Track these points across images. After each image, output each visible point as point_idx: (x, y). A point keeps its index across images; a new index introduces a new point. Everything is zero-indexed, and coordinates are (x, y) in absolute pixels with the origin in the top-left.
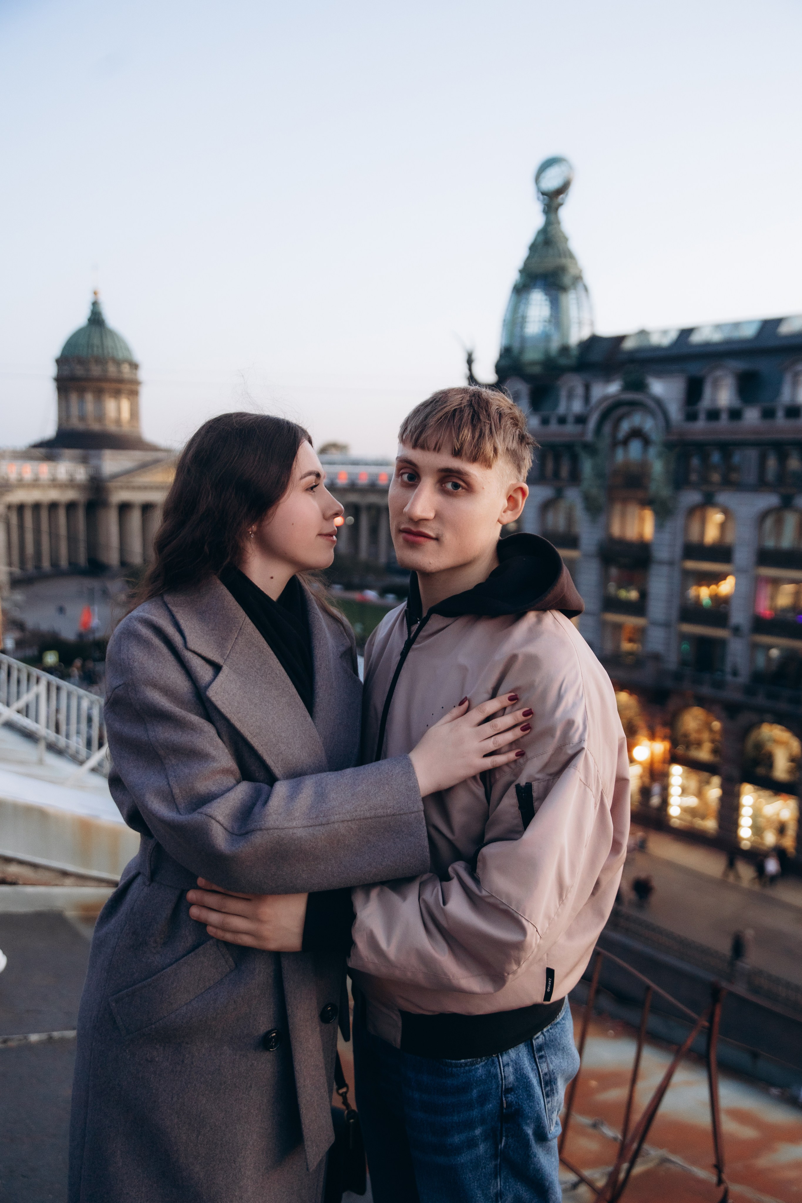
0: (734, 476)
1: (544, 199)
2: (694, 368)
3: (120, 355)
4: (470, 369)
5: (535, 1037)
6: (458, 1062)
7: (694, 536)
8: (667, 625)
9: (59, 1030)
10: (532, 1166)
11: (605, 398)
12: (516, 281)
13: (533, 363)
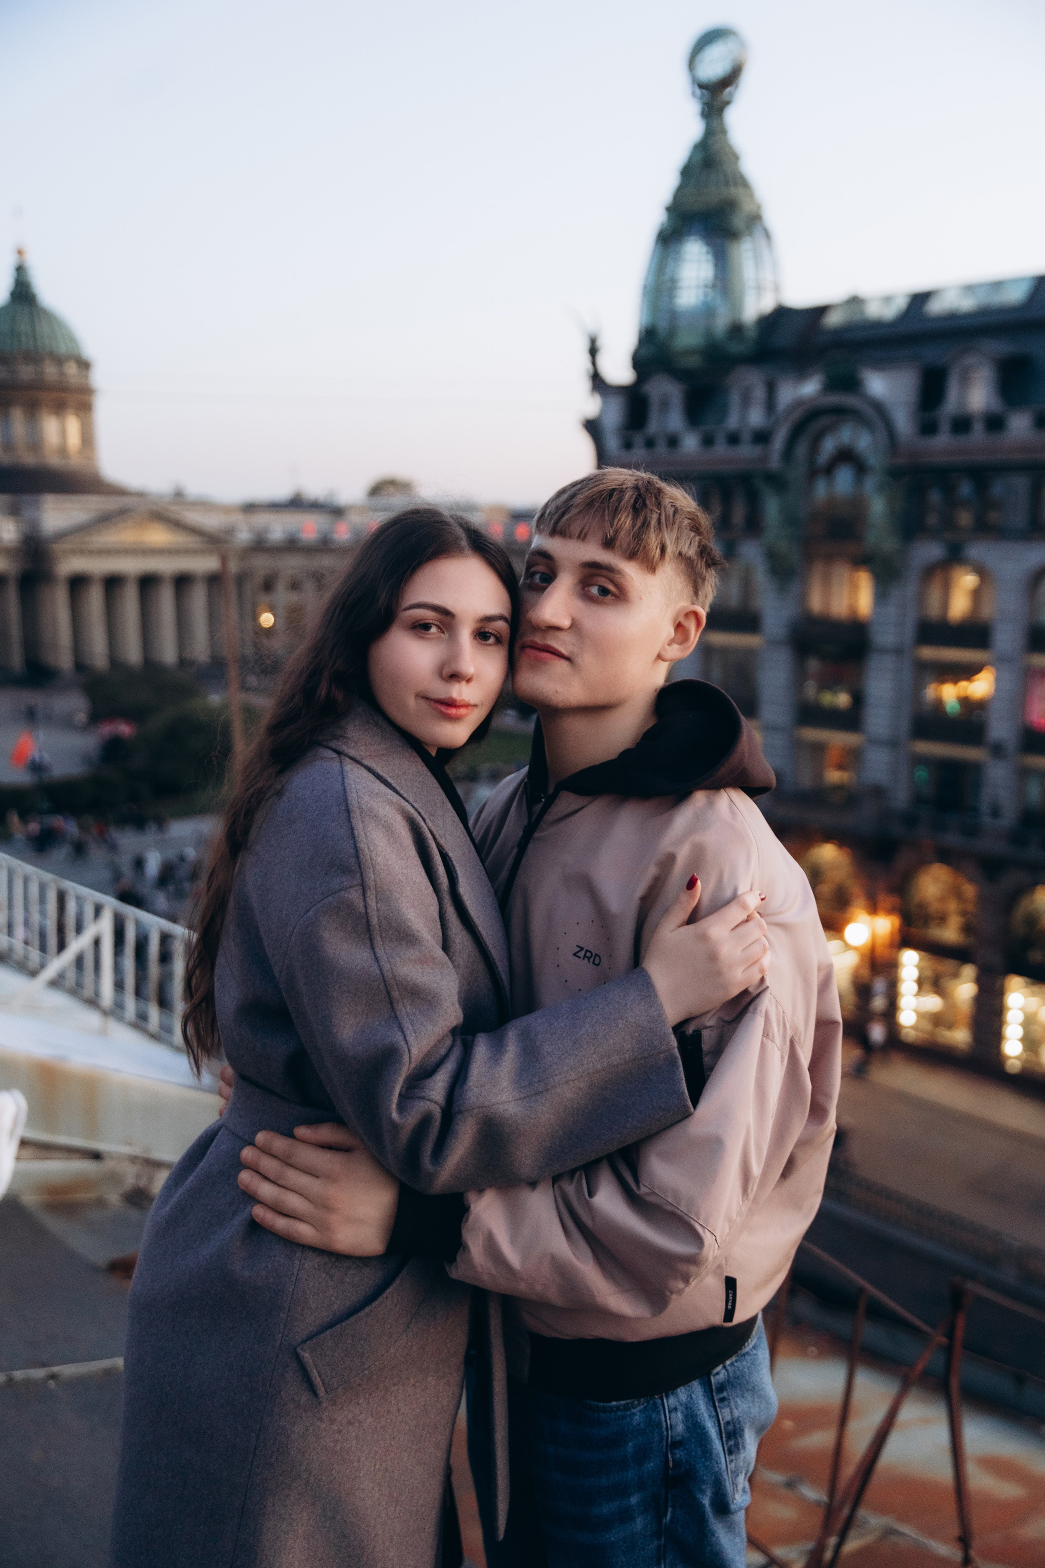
0: (994, 517)
1: (702, 95)
2: (932, 354)
3: (62, 348)
4: (594, 363)
5: (715, 1371)
6: (608, 1404)
7: (933, 609)
8: (892, 744)
9: (22, 1369)
10: (709, 1548)
11: (799, 403)
12: (662, 224)
13: (689, 352)
